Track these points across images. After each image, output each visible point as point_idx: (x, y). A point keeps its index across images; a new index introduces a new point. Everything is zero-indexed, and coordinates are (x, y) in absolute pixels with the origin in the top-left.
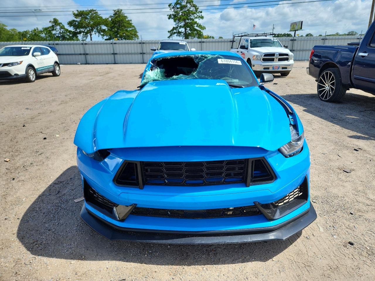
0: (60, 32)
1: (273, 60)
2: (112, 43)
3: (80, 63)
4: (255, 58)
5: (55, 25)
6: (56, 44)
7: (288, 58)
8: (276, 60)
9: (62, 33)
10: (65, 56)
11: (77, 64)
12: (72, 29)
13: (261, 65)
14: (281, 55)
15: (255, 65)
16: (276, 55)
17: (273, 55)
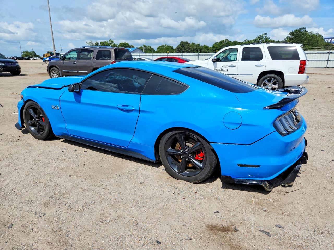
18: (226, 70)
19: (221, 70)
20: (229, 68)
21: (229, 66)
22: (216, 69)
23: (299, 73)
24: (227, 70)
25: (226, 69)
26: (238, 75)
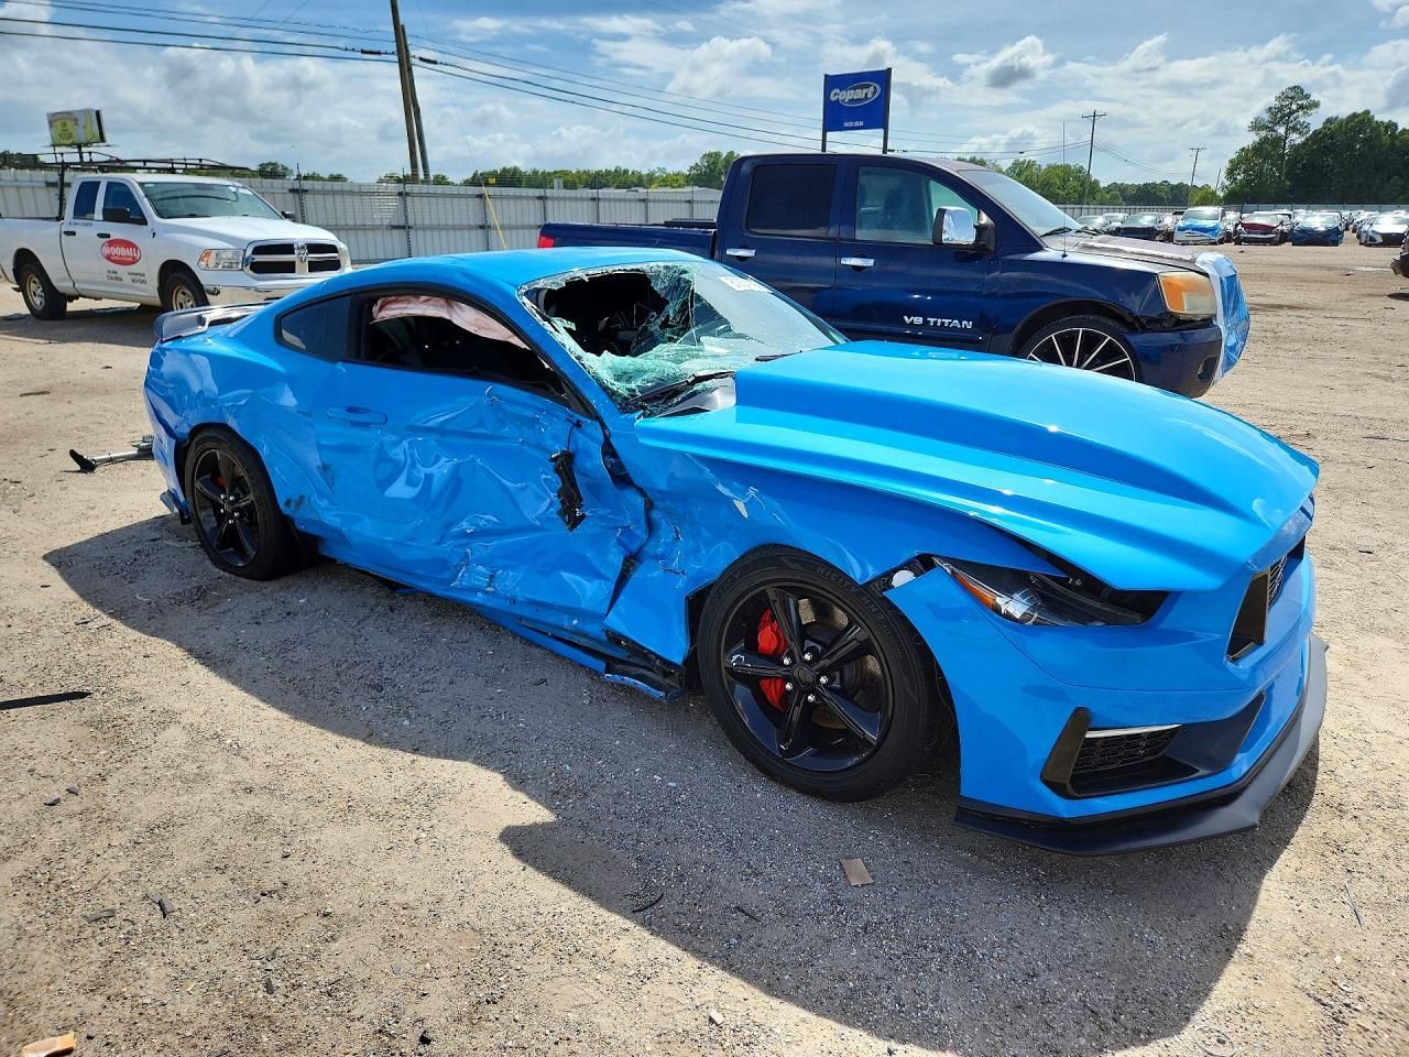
1: (289, 268)
4: (212, 260)
7: (339, 261)
8: (302, 267)
13: (248, 288)
14: (314, 248)
15: (222, 290)
16: (298, 249)
17: (287, 248)
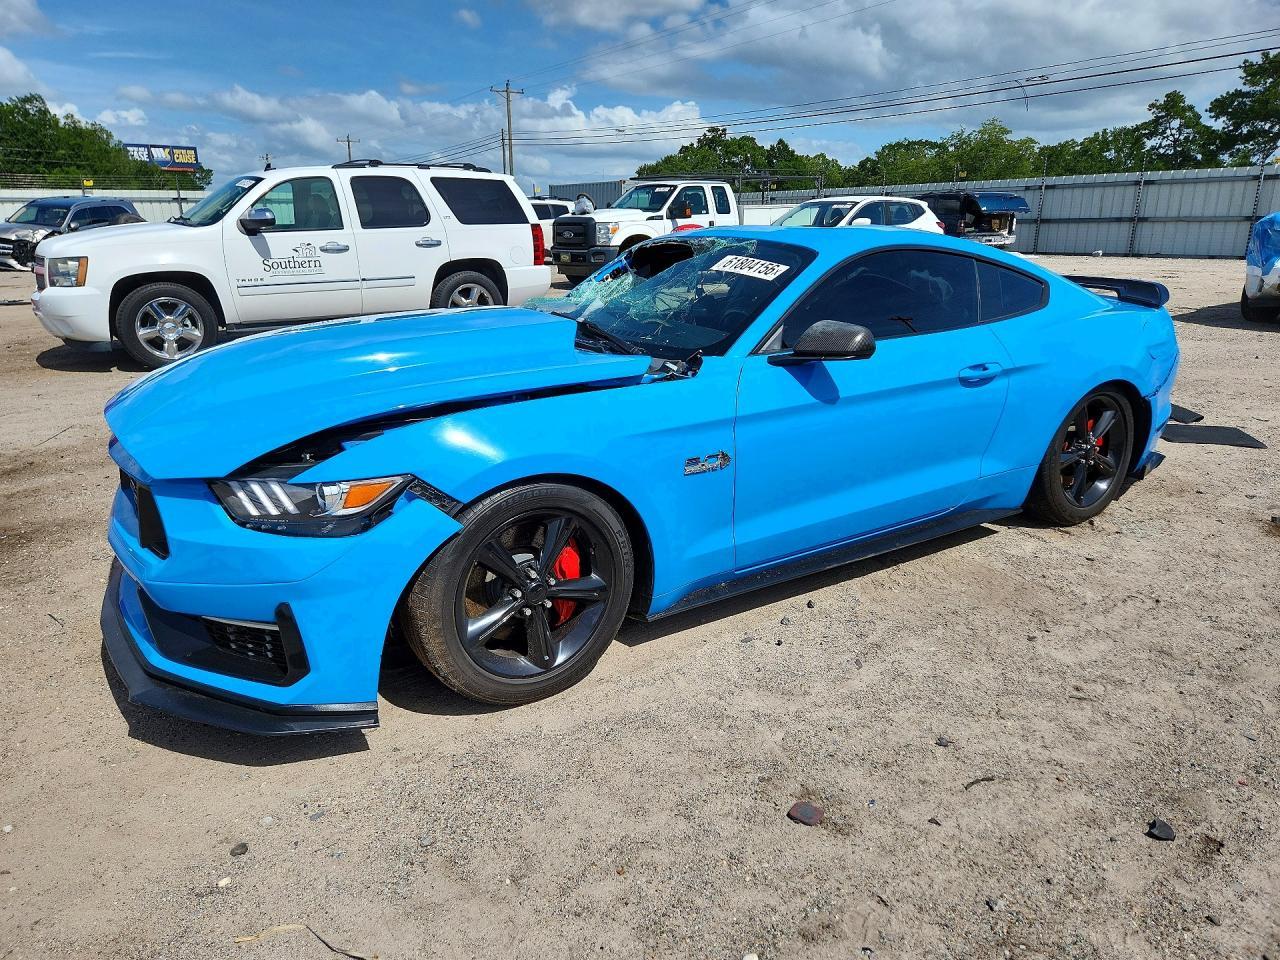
0: (1176, 141)
2: (1257, 178)
3: (1100, 252)
5: (1166, 116)
6: (1047, 187)
9: (1181, 145)
10: (1063, 227)
11: (1090, 255)
12: (1219, 124)
18: (312, 264)
19: (292, 265)
20: (324, 257)
21: (323, 250)
22: (271, 261)
23: (535, 264)
24: (318, 264)
25: (313, 259)
26: (364, 280)
